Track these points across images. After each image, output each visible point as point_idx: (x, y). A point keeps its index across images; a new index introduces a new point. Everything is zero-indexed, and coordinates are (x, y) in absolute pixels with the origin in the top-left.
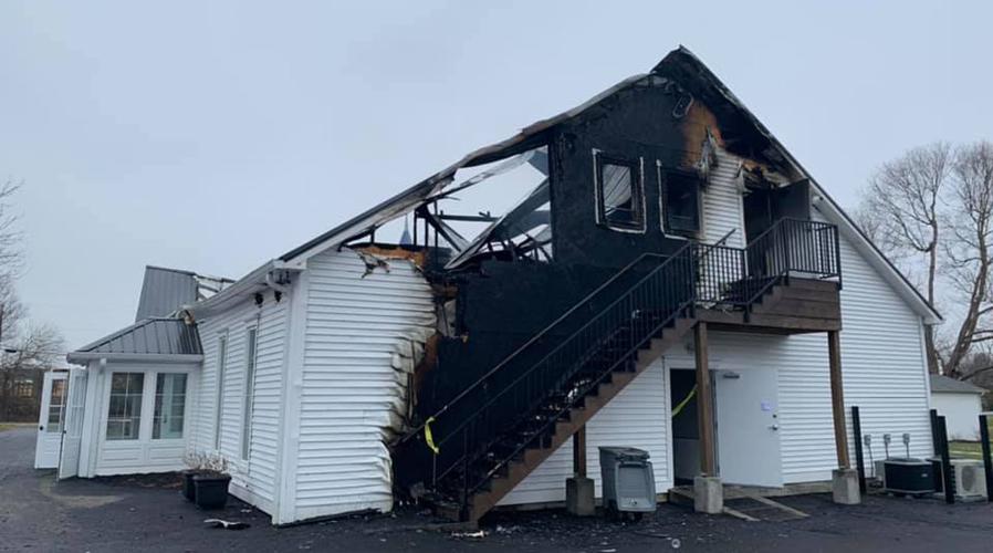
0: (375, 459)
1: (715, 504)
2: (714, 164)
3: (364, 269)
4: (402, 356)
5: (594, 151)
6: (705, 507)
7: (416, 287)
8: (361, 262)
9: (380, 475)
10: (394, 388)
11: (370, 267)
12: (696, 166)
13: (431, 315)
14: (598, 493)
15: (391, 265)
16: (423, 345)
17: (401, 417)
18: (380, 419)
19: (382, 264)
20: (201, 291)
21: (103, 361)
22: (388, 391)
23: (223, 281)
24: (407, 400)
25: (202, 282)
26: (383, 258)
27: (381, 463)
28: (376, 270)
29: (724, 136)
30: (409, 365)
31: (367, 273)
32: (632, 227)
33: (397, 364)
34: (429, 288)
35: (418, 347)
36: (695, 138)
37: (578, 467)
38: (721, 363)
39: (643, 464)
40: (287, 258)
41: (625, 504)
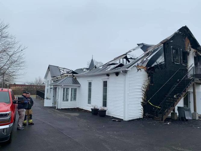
0: (140, 108)
1: (197, 118)
2: (190, 50)
3: (137, 70)
4: (144, 88)
5: (172, 47)
6: (196, 118)
7: (145, 74)
8: (136, 69)
9: (141, 111)
10: (142, 94)
11: (138, 70)
12: (187, 50)
13: (147, 80)
14: (178, 115)
15: (142, 69)
16: (147, 86)
17: (144, 100)
18: (140, 100)
19: (140, 69)
20: (61, 70)
21: (63, 86)
22: (141, 95)
23: (64, 68)
24: (145, 97)
25: (60, 69)
26: (140, 68)
27: (141, 109)
28: (139, 71)
29: (191, 44)
30: (145, 90)
31: (138, 71)
32: (178, 63)
33: (143, 90)
34: (147, 74)
35: (146, 86)
36: (187, 45)
37: (174, 110)
38: (191, 90)
39: (189, 110)
40: (128, 68)
41: (187, 118)
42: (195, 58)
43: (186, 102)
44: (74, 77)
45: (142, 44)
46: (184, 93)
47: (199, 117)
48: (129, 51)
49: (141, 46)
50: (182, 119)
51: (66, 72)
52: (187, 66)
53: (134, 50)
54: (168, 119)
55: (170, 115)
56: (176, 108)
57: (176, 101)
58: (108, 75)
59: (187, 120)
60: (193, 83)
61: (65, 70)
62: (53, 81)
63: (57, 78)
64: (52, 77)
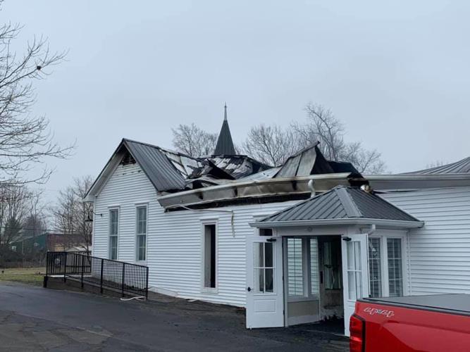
21: (373, 227)
23: (179, 155)
25: (168, 156)
51: (192, 170)
61: (185, 161)
62: (166, 211)
63: (200, 195)
64: (160, 192)
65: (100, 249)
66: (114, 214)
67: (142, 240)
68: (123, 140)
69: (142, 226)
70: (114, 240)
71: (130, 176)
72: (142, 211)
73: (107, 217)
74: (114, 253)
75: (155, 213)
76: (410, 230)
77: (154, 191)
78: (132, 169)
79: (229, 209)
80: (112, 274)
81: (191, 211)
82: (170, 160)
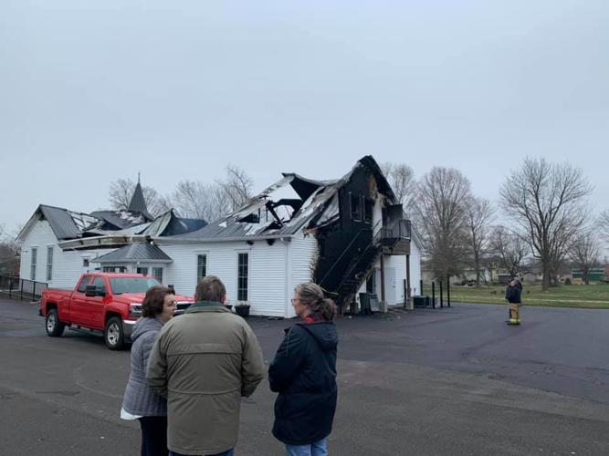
1: (386, 311)
2: (377, 197)
4: (312, 265)
5: (350, 193)
6: (384, 310)
11: (305, 235)
12: (371, 197)
14: (359, 307)
15: (310, 234)
20: (75, 220)
23: (82, 214)
25: (73, 215)
26: (308, 232)
28: (307, 236)
29: (378, 186)
30: (314, 267)
31: (305, 237)
32: (358, 219)
35: (316, 261)
36: (371, 185)
37: (354, 299)
38: (378, 266)
39: (375, 297)
40: (293, 233)
41: (373, 309)
42: (383, 211)
43: (370, 287)
44: (152, 243)
45: (293, 175)
46: (368, 272)
47: (389, 310)
48: (267, 187)
49: (292, 179)
50: (367, 312)
51: (89, 224)
52: (371, 225)
53: (278, 187)
54: (347, 314)
55: (348, 308)
56: (357, 295)
57: (358, 284)
58: (250, 243)
59: (373, 313)
60: (380, 254)
61: (85, 218)
62: (64, 250)
63: (82, 242)
64: (59, 239)
65: (25, 274)
66: (34, 251)
67: (50, 267)
68: (41, 205)
69: (50, 260)
70: (34, 267)
71: (44, 229)
72: (50, 250)
73: (30, 253)
74: (33, 275)
75: (58, 251)
76: (168, 264)
77: (56, 239)
78: (45, 223)
79: (95, 251)
80: (28, 288)
81: (76, 251)
82: (72, 218)
